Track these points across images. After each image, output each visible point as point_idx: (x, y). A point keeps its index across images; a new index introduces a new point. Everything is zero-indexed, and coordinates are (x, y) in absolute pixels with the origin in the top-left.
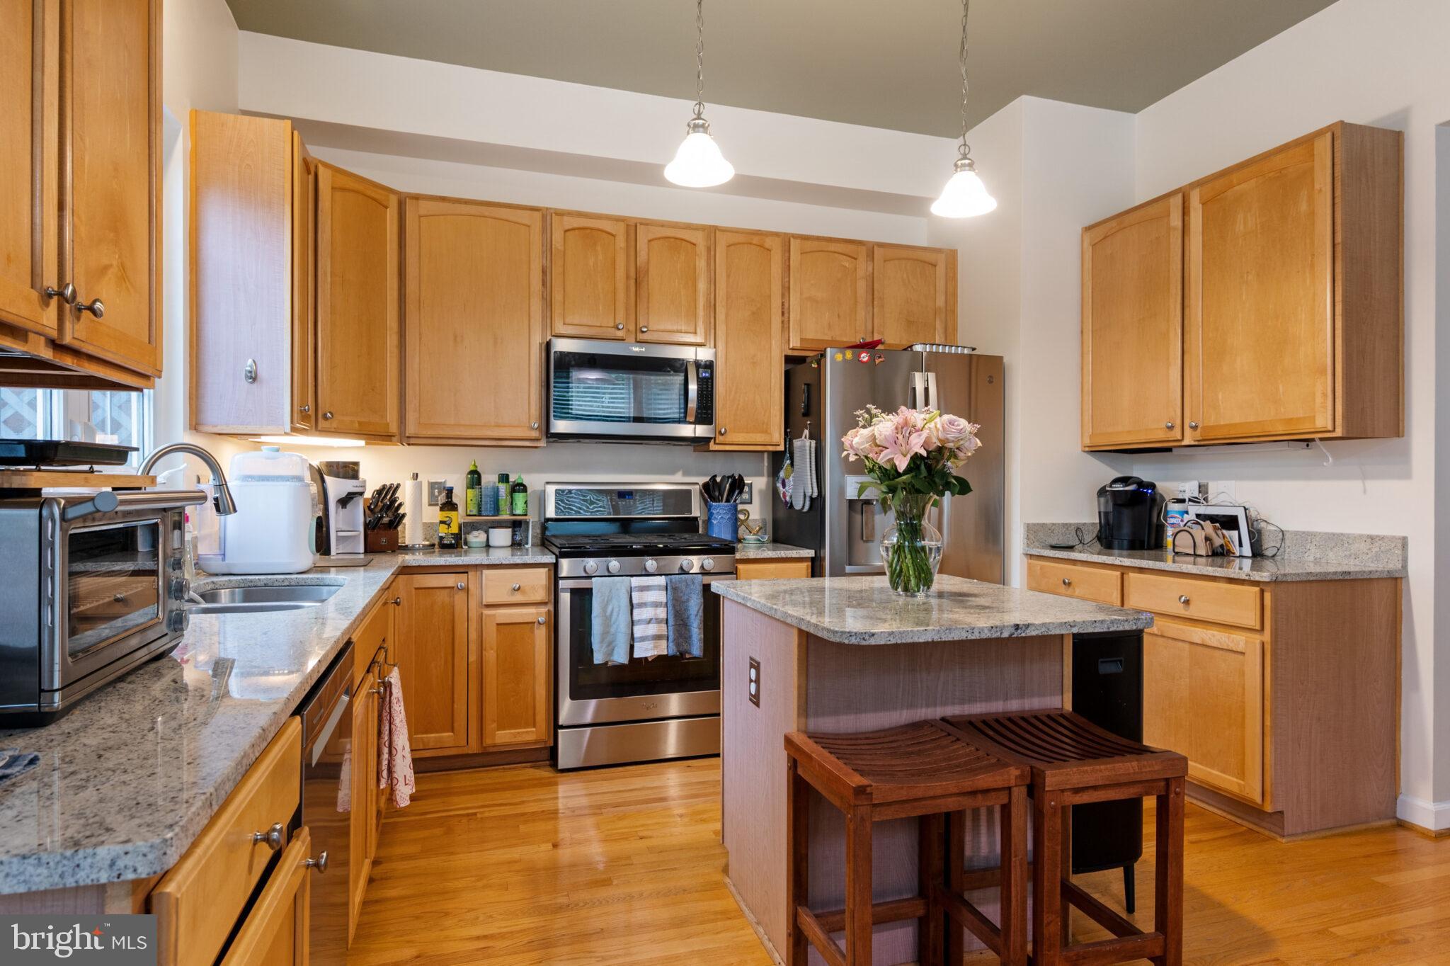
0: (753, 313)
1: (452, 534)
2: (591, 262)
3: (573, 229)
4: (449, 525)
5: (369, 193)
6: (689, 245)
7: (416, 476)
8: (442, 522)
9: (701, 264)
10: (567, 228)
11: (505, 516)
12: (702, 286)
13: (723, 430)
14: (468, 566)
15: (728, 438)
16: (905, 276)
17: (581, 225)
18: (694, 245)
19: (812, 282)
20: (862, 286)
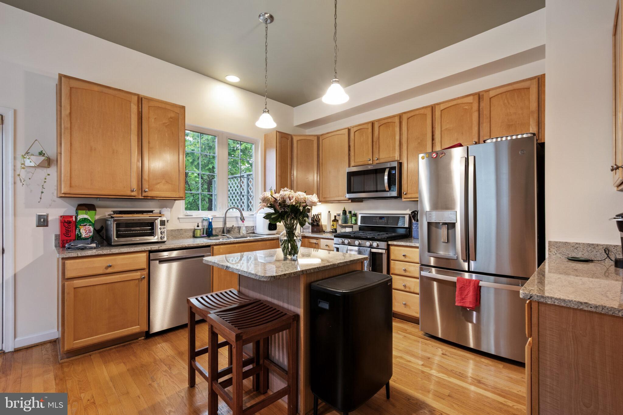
0: (419, 143)
1: (334, 229)
2: (362, 140)
3: (357, 131)
4: (334, 226)
5: (308, 138)
6: (393, 123)
7: (329, 212)
8: (332, 225)
9: (397, 129)
10: (354, 131)
11: (349, 224)
12: (397, 138)
13: (405, 193)
14: (318, 238)
15: (409, 196)
16: (506, 101)
17: (358, 129)
18: (395, 122)
19: (447, 122)
20: (475, 115)
